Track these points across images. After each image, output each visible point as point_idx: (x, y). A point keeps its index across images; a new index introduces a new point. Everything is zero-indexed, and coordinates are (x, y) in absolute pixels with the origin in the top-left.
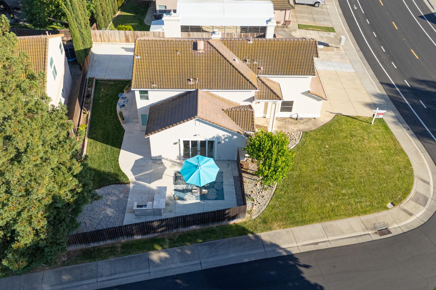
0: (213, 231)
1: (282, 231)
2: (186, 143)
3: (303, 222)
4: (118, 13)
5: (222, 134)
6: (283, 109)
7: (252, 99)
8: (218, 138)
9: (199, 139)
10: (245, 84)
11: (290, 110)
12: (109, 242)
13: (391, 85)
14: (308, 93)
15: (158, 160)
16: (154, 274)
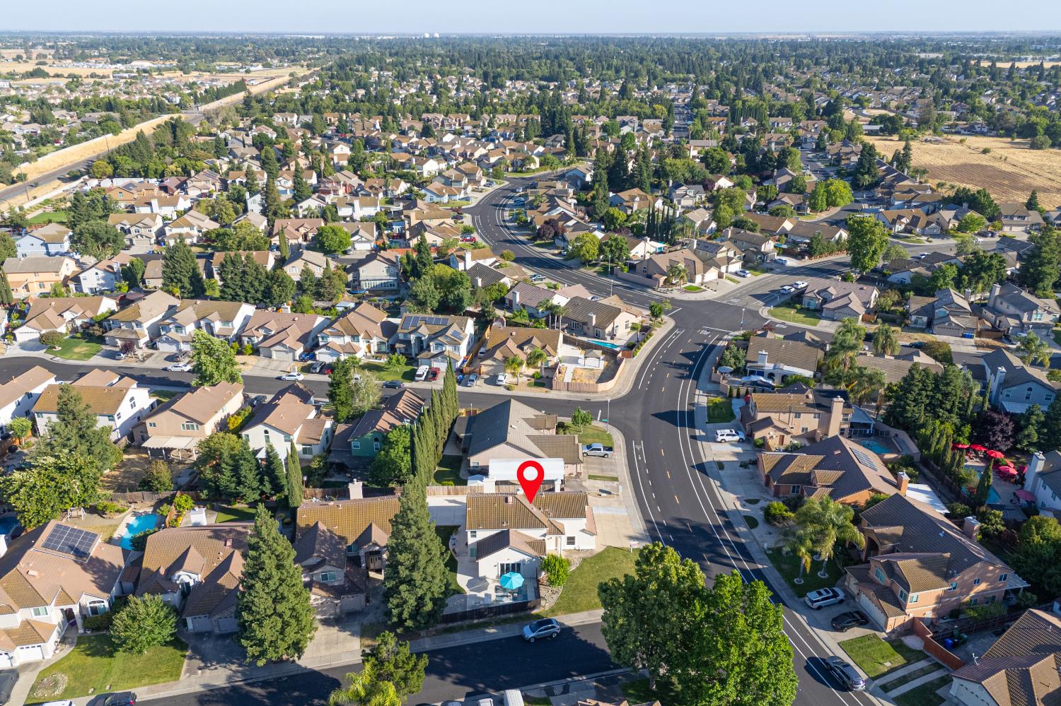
0: (521, 618)
1: (564, 616)
2: (502, 566)
3: (577, 611)
4: (437, 468)
5: (526, 558)
6: (568, 543)
7: (545, 535)
8: (524, 561)
9: (511, 562)
10: (540, 524)
11: (573, 543)
12: (459, 623)
13: (651, 522)
14: (583, 531)
15: (484, 579)
16: (487, 638)
